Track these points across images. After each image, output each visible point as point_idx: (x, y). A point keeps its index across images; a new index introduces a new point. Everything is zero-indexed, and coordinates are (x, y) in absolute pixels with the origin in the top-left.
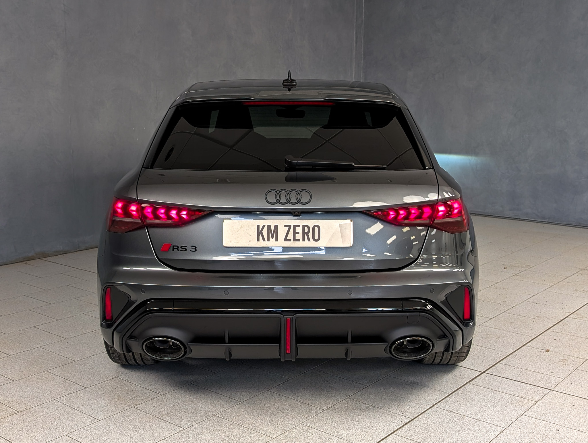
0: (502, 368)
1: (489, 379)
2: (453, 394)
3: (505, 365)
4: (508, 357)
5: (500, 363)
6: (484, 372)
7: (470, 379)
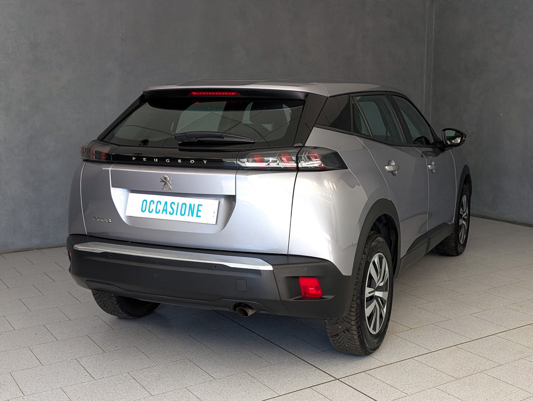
0: (361, 377)
1: (334, 387)
2: (282, 396)
3: (367, 375)
4: (379, 368)
5: (366, 372)
6: (338, 379)
7: (317, 384)
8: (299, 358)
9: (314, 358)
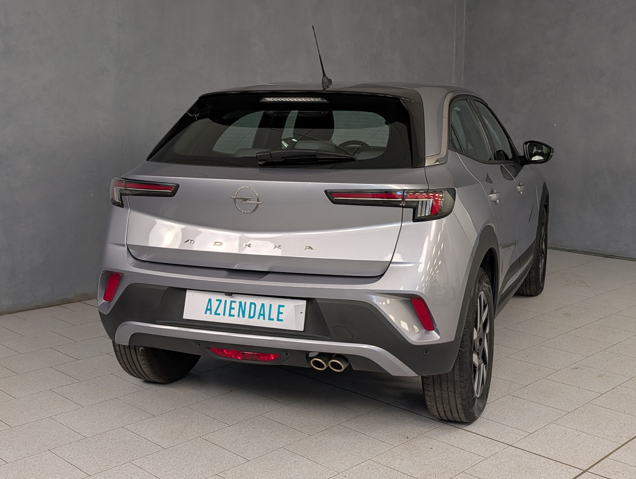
0: (610, 465)
3: (615, 461)
4: (619, 450)
5: (609, 457)
8: (510, 445)
9: (528, 444)
